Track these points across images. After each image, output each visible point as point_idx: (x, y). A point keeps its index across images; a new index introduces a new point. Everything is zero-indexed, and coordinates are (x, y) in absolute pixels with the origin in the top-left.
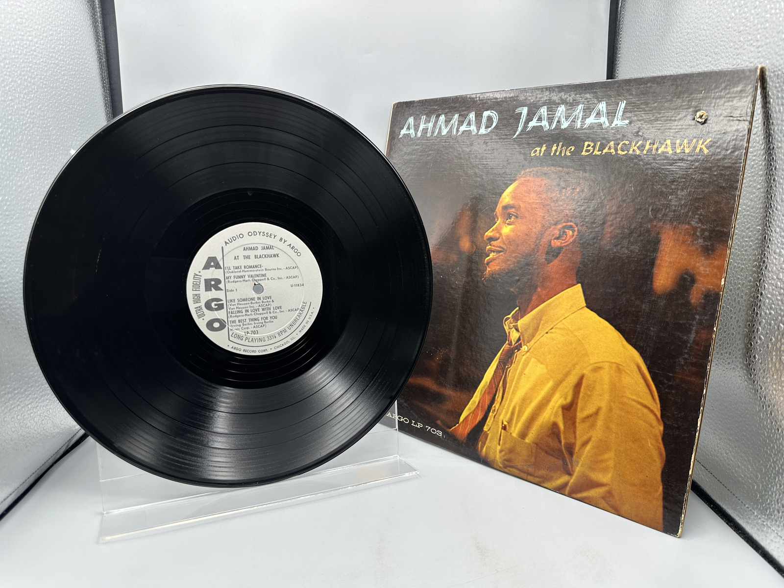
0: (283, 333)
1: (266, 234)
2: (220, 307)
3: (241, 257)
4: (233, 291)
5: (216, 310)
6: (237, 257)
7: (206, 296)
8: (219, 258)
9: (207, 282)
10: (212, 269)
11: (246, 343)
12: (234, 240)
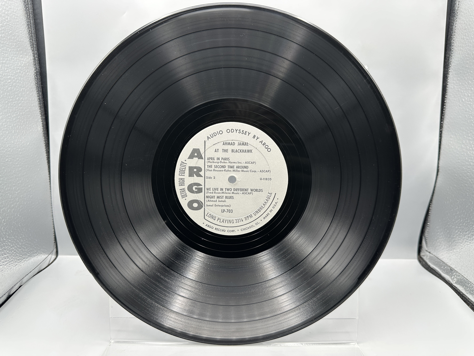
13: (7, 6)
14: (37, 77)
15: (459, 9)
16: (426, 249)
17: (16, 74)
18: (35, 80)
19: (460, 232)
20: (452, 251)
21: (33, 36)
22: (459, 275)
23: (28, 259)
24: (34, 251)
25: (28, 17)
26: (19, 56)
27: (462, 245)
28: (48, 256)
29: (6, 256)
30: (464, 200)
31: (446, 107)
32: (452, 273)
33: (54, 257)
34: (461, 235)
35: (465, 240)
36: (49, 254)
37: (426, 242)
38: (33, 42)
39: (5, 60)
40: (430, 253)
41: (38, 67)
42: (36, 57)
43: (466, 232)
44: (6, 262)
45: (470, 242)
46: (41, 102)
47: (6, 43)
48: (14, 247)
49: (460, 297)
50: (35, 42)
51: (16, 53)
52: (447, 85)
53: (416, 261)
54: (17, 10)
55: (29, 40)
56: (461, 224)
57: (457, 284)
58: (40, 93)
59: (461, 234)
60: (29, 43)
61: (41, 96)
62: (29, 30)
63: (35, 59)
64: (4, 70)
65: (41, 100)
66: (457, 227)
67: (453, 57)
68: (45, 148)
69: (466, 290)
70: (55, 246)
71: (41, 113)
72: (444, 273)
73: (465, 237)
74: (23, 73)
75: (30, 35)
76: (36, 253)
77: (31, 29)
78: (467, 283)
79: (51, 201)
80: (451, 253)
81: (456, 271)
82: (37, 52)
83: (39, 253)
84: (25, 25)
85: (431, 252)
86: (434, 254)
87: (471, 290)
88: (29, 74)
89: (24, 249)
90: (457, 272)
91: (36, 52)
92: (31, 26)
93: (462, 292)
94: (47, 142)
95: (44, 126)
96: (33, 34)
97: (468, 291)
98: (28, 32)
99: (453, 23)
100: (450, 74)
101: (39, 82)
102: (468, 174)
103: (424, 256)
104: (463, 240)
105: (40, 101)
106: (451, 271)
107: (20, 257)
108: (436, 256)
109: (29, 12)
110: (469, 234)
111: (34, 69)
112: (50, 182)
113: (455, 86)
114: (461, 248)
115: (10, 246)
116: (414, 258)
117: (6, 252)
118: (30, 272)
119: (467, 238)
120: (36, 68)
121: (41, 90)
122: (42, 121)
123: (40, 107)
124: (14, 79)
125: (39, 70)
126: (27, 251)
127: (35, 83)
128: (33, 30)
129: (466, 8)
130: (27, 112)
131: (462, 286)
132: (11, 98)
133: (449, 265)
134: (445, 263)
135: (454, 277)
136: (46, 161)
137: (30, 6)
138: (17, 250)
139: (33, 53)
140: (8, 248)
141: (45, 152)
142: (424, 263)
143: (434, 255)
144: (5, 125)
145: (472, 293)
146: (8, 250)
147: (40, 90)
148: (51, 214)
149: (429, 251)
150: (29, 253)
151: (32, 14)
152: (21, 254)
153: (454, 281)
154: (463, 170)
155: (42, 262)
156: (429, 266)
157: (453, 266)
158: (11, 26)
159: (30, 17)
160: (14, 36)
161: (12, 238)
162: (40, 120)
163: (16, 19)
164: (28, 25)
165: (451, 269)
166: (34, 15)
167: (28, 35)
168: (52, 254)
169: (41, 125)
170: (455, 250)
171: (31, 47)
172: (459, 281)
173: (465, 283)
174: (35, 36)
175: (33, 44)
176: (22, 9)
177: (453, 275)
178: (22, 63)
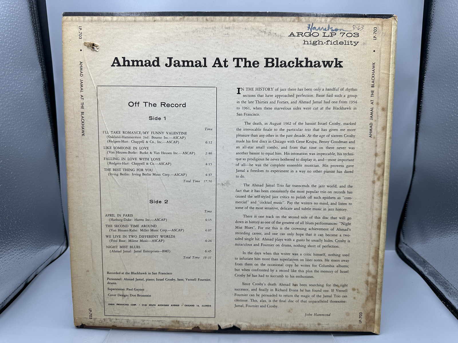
13: (17, 29)
14: (45, 88)
15: (433, 19)
16: (403, 241)
17: (27, 89)
18: (44, 92)
19: (432, 228)
20: (425, 245)
21: (41, 52)
22: (431, 267)
23: (42, 251)
24: (47, 244)
25: (36, 35)
26: (29, 72)
27: (433, 239)
28: (59, 248)
29: (23, 250)
31: (422, 111)
32: (424, 265)
34: (432, 231)
35: (436, 236)
36: (61, 246)
37: (403, 235)
38: (41, 58)
39: (17, 77)
40: (406, 245)
41: (46, 79)
42: (44, 70)
43: (437, 228)
44: (23, 256)
45: (439, 237)
46: (50, 111)
47: (18, 61)
48: (29, 242)
49: (431, 287)
50: (43, 57)
51: (26, 70)
52: (423, 90)
53: (394, 252)
54: (27, 30)
55: (37, 56)
56: (432, 221)
57: (429, 275)
58: (49, 103)
59: (432, 229)
60: (37, 59)
61: (49, 106)
62: (38, 47)
63: (43, 73)
64: (17, 86)
65: (50, 108)
66: (428, 223)
67: (428, 64)
68: (55, 152)
69: (436, 281)
70: (65, 238)
71: (50, 120)
72: (417, 264)
73: (435, 233)
74: (33, 87)
75: (38, 51)
76: (49, 246)
77: (39, 46)
78: (437, 275)
79: (61, 198)
81: (428, 263)
83: (51, 246)
84: (34, 43)
85: (408, 245)
86: (410, 246)
87: (440, 281)
88: (38, 87)
89: (38, 243)
90: (429, 264)
91: (44, 66)
92: (39, 43)
93: (432, 283)
96: (41, 50)
97: (438, 282)
98: (36, 49)
99: (429, 32)
100: (425, 80)
101: (48, 92)
102: (439, 175)
104: (434, 235)
105: (48, 110)
106: (424, 263)
107: (35, 250)
108: (411, 248)
109: (37, 30)
110: (438, 231)
111: (42, 82)
112: (60, 181)
113: (429, 92)
114: (432, 243)
115: (26, 242)
116: (392, 249)
117: (23, 247)
118: (44, 263)
119: (437, 234)
120: (45, 81)
122: (51, 128)
123: (49, 115)
124: (25, 93)
125: (48, 82)
127: (44, 95)
128: (41, 46)
129: (439, 19)
130: (37, 121)
131: (432, 277)
132: (23, 110)
133: (423, 257)
134: (419, 255)
135: (426, 268)
137: (37, 25)
138: (32, 244)
139: (41, 68)
140: (24, 243)
141: (55, 155)
142: (401, 254)
143: (410, 247)
144: (19, 135)
145: (441, 284)
146: (24, 245)
147: (48, 100)
149: (406, 243)
150: (43, 246)
151: (39, 32)
152: (36, 248)
153: (426, 272)
154: (434, 172)
155: (54, 253)
156: (405, 257)
157: (426, 259)
158: (21, 46)
160: (24, 54)
161: (28, 235)
162: (49, 127)
163: (26, 39)
164: (36, 42)
165: (424, 261)
166: (41, 33)
167: (36, 52)
168: (63, 246)
169: (50, 131)
170: (427, 244)
171: (40, 62)
172: (430, 272)
173: (435, 274)
174: (43, 51)
175: (41, 59)
176: (31, 29)
177: (426, 267)
178: (32, 77)
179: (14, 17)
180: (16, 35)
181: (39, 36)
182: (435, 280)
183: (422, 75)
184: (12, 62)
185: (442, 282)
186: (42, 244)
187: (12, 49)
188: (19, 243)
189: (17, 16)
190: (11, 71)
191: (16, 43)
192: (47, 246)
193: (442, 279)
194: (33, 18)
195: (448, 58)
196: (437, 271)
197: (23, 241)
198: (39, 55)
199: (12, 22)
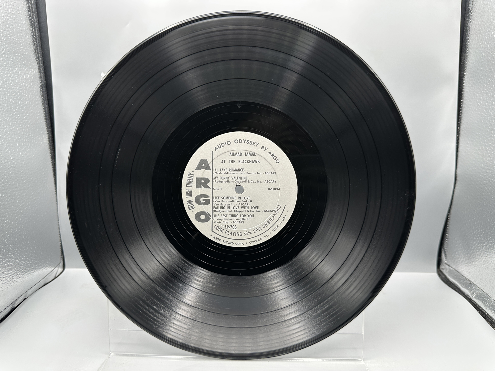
0: (258, 231)
1: (250, 142)
2: (207, 202)
3: (227, 161)
4: (218, 189)
5: (204, 204)
6: (224, 161)
7: (196, 192)
8: (209, 161)
9: (199, 180)
10: (203, 170)
11: (226, 235)
12: (223, 146)
14: (43, 89)
15: (473, 9)
16: (445, 262)
17: (21, 88)
18: (41, 93)
19: (478, 244)
20: (471, 264)
21: (39, 49)
22: (479, 289)
23: (33, 271)
24: (39, 264)
25: (33, 30)
26: (24, 69)
27: (480, 257)
28: (54, 269)
29: (9, 268)
30: (481, 209)
31: (463, 112)
32: (471, 287)
33: (60, 270)
34: (479, 246)
35: (483, 252)
36: (56, 267)
37: (445, 254)
38: (38, 55)
39: (9, 74)
40: (449, 266)
41: (44, 80)
42: (41, 69)
43: (484, 243)
44: (9, 275)
45: (488, 253)
46: (47, 115)
47: (11, 56)
48: (17, 259)
49: (479, 313)
50: (40, 55)
51: (20, 67)
52: (463, 88)
53: (435, 275)
54: (22, 24)
55: (34, 53)
56: (479, 235)
57: (476, 299)
58: (46, 106)
60: (34, 56)
61: (46, 109)
62: (35, 43)
63: (40, 72)
64: (9, 83)
65: (47, 112)
66: (474, 238)
67: (468, 59)
68: (51, 160)
69: (486, 305)
70: (62, 259)
71: (47, 125)
72: (463, 287)
73: (482, 248)
74: (28, 86)
75: (35, 48)
76: (41, 265)
77: (36, 42)
78: (486, 298)
79: (58, 213)
80: (470, 266)
81: (475, 285)
82: (43, 65)
83: (44, 266)
84: (30, 39)
85: (451, 265)
86: (453, 267)
87: (490, 305)
88: (34, 87)
89: (29, 261)
90: (477, 286)
91: (41, 65)
92: (36, 40)
93: (481, 307)
94: (53, 154)
95: (50, 139)
96: (38, 47)
97: (487, 306)
98: (33, 46)
99: (468, 24)
100: (466, 77)
101: (45, 94)
102: (485, 181)
103: (443, 269)
104: (481, 252)
105: (45, 114)
106: (470, 285)
107: (24, 269)
108: (455, 270)
109: (34, 25)
110: (486, 246)
111: (39, 82)
113: (471, 90)
114: (479, 261)
115: (13, 258)
116: (434, 272)
117: (10, 264)
118: (35, 285)
119: (485, 250)
120: (42, 81)
121: (47, 102)
122: (48, 134)
123: (46, 119)
124: (18, 92)
125: (45, 83)
126: (31, 263)
127: (40, 96)
128: (39, 43)
129: (480, 8)
130: (32, 124)
131: (481, 300)
132: (15, 110)
133: (469, 279)
134: (464, 277)
135: (473, 291)
136: (52, 174)
137: (35, 19)
138: (21, 262)
139: (38, 66)
140: (11, 260)
141: (51, 164)
142: (443, 277)
143: (454, 269)
144: (9, 138)
145: (491, 309)
146: (11, 262)
147: (45, 102)
148: (58, 227)
149: (448, 264)
150: (34, 265)
151: (37, 27)
152: (25, 267)
153: (474, 295)
154: (480, 178)
155: (48, 275)
156: (448, 280)
157: (472, 280)
158: (16, 40)
159: (35, 30)
160: (18, 50)
161: (16, 250)
162: (46, 132)
163: (21, 33)
164: (33, 38)
165: (470, 283)
166: (39, 29)
167: (33, 48)
168: (59, 267)
169: (47, 137)
170: (474, 263)
171: (37, 60)
172: (478, 295)
173: (484, 297)
174: (41, 49)
175: (38, 57)
176: (27, 23)
177: (472, 289)
178: (27, 76)
179: (8, 8)
180: (9, 28)
181: (36, 32)
182: (484, 304)
183: (462, 73)
184: (5, 57)
185: (492, 306)
186: (33, 262)
187: (5, 42)
188: (5, 259)
189: (12, 8)
190: (3, 66)
191: (9, 36)
192: (39, 266)
193: (492, 302)
194: (30, 12)
195: (491, 49)
196: (486, 294)
197: (10, 258)
198: (36, 52)
199: (6, 13)
